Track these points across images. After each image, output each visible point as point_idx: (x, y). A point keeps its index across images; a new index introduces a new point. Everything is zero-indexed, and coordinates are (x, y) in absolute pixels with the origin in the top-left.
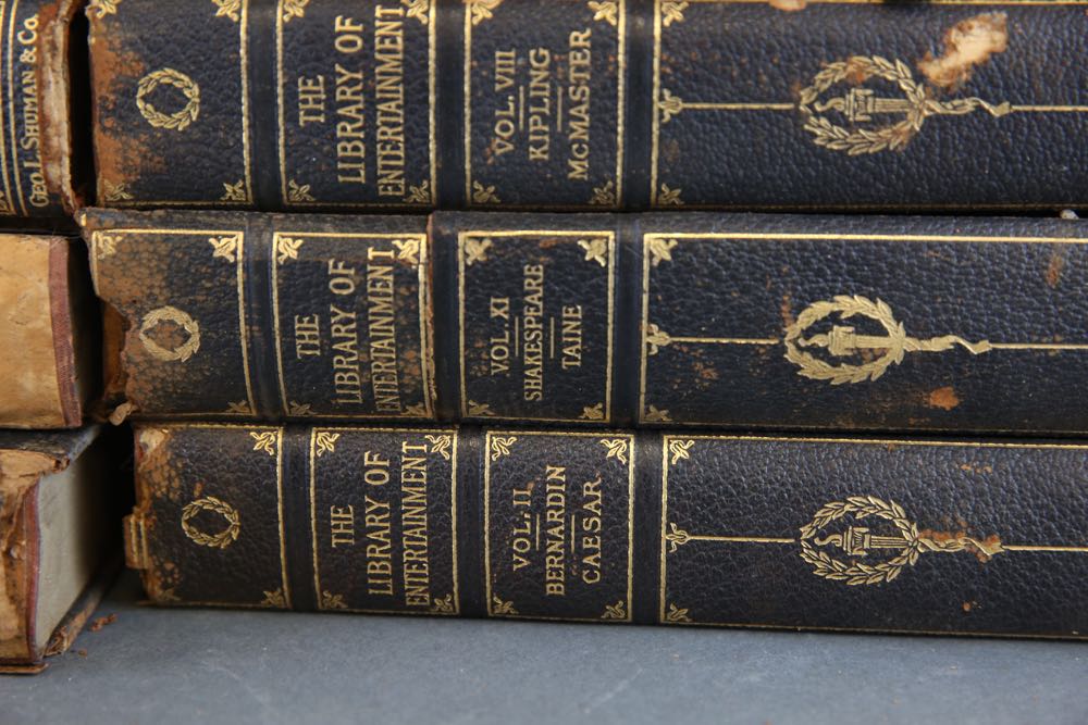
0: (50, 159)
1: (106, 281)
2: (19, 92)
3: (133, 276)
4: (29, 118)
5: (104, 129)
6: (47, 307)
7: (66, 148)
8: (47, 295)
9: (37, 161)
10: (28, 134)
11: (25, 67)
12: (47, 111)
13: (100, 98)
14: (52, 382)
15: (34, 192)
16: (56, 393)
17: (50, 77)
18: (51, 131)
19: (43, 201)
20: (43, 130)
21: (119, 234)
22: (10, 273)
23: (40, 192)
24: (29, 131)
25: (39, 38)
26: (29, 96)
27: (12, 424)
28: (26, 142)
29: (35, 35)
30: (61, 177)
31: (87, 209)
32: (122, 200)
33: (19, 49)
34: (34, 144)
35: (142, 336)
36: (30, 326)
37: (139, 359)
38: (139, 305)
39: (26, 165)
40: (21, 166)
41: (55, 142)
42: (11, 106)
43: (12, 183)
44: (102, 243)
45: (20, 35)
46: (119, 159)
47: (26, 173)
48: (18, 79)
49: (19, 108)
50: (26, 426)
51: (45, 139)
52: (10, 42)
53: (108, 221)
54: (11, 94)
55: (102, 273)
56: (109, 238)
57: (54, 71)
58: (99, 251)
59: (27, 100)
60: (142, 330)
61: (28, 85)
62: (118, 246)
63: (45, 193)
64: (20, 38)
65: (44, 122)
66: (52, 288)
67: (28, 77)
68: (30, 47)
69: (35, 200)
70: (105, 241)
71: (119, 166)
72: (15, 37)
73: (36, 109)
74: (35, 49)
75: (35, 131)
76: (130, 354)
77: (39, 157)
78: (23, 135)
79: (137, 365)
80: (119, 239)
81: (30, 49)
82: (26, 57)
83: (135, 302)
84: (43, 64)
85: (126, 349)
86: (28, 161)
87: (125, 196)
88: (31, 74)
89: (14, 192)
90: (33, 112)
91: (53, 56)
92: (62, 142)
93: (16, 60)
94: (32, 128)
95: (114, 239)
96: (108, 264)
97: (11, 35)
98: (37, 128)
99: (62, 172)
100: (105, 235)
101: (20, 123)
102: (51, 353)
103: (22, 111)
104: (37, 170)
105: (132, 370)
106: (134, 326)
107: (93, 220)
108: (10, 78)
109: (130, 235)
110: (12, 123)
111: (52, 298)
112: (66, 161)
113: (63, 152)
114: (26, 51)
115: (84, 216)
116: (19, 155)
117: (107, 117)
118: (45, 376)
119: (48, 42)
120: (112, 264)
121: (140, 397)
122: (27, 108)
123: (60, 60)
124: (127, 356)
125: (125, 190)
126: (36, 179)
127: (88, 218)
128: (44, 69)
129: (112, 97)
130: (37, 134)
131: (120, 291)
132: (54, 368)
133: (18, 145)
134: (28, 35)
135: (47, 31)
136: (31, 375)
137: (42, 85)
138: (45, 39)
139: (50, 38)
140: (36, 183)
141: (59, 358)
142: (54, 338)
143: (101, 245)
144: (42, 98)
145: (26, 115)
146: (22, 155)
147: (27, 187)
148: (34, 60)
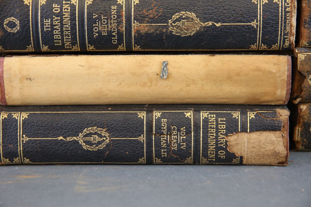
0: (291, 35)
1: (301, 66)
2: (285, 18)
3: (309, 65)
4: (288, 25)
5: (305, 28)
6: (287, 73)
7: (295, 33)
8: (287, 70)
9: (288, 36)
10: (287, 29)
11: (288, 12)
12: (292, 23)
13: (304, 20)
14: (284, 92)
15: (286, 44)
16: (285, 95)
17: (293, 14)
18: (292, 28)
19: (287, 46)
20: (291, 27)
21: (306, 54)
22: (277, 65)
23: (287, 44)
24: (287, 28)
25: (291, 5)
26: (288, 19)
27: (270, 104)
28: (286, 31)
29: (290, 4)
30: (293, 40)
31: (297, 48)
32: (306, 46)
33: (286, 8)
34: (288, 31)
35: (309, 80)
36: (281, 78)
37: (307, 86)
38: (309, 72)
39: (285, 37)
40: (284, 37)
41: (293, 31)
42: (283, 22)
43: (280, 42)
44: (301, 56)
45: (286, 4)
46: (308, 35)
47: (284, 39)
48: (285, 15)
49: (285, 23)
50: (273, 104)
51: (291, 30)
52: (283, 6)
53: (303, 51)
54: (283, 19)
55: (301, 64)
56: (303, 55)
57: (294, 13)
58: (300, 59)
59: (287, 20)
60: (309, 79)
61: (288, 17)
62: (305, 57)
63: (288, 44)
64: (286, 5)
65: (291, 26)
66: (288, 68)
67: (288, 15)
68: (289, 7)
69: (285, 46)
70: (302, 56)
71: (308, 37)
72: (285, 5)
73: (290, 23)
74: (290, 7)
75: (289, 28)
76: (305, 85)
77: (289, 35)
78: (285, 29)
79: (306, 88)
80: (306, 55)
81: (289, 8)
82: (287, 10)
83: (308, 71)
84: (292, 11)
85: (304, 83)
86: (286, 36)
87: (307, 45)
88: (289, 14)
89: (280, 44)
90: (289, 23)
91: (294, 9)
92: (294, 31)
93: (285, 10)
94: (288, 27)
95: (304, 56)
96: (302, 62)
97: (283, 4)
98: (290, 27)
99: (293, 39)
100: (302, 54)
101: (285, 26)
102: (286, 85)
103: (286, 23)
104: (288, 38)
105: (305, 89)
106: (307, 78)
107: (299, 51)
108: (283, 15)
109: (308, 54)
110: (283, 26)
111: (288, 71)
112: (295, 36)
113: (294, 34)
114: (288, 8)
115: (297, 50)
116: (284, 34)
117: (306, 24)
118: (283, 91)
119: (293, 6)
120: (304, 62)
121: (304, 96)
122: (287, 22)
123: (296, 10)
124: (304, 86)
125: (307, 43)
126: (287, 40)
127: (298, 50)
128: (292, 12)
129: (308, 19)
130: (289, 29)
131: (305, 69)
132: (286, 89)
133: (284, 32)
134: (288, 4)
135: (293, 3)
136: (279, 90)
137: (292, 17)
138: (292, 5)
139: (294, 4)
140: (286, 41)
141: (287, 86)
142: (287, 81)
143: (301, 57)
144: (291, 20)
145: (287, 24)
146: (285, 34)
147: (284, 42)
148: (290, 10)
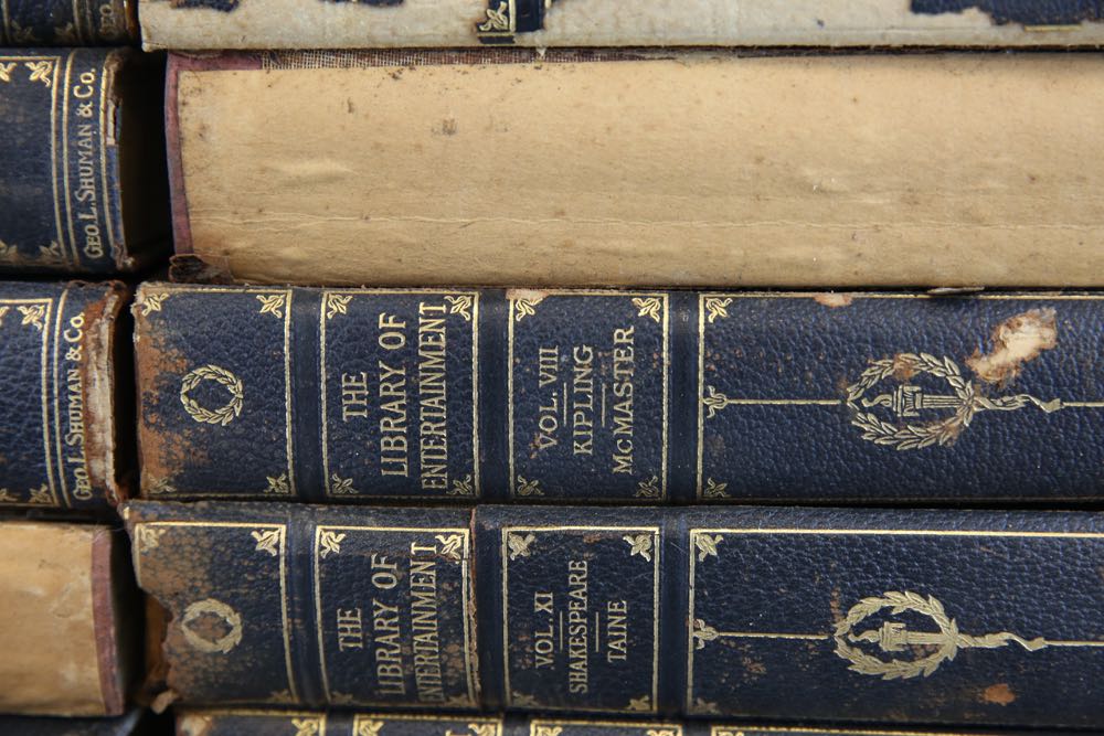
0: (94, 455)
1: (148, 574)
2: (64, 389)
3: (176, 569)
4: (74, 415)
5: (148, 425)
6: (89, 600)
7: (110, 443)
8: (90, 589)
9: (81, 456)
10: (72, 431)
11: (70, 365)
12: (91, 408)
13: (145, 394)
14: (93, 672)
15: (78, 487)
16: (98, 684)
17: (95, 374)
18: (95, 427)
19: (86, 495)
20: (88, 426)
21: (162, 527)
22: (54, 566)
23: (83, 487)
24: (73, 427)
25: (85, 336)
26: (74, 393)
27: (53, 712)
28: (70, 438)
29: (81, 333)
30: (104, 472)
31: (131, 502)
32: (165, 492)
33: (65, 348)
34: (79, 440)
35: (184, 628)
36: (72, 618)
37: (181, 650)
38: (181, 597)
39: (70, 460)
40: (65, 461)
41: (99, 438)
42: (56, 403)
43: (56, 478)
44: (145, 535)
45: (66, 333)
46: (162, 454)
47: (69, 468)
48: (63, 377)
49: (64, 405)
50: (67, 713)
51: (90, 436)
52: (56, 340)
53: (152, 514)
54: (56, 392)
55: (145, 566)
56: (152, 531)
57: (98, 368)
58: (142, 544)
59: (71, 398)
60: (184, 622)
61: (73, 382)
62: (161, 539)
63: (88, 487)
64: (66, 336)
65: (89, 418)
66: (95, 582)
67: (74, 374)
68: (75, 345)
69: (79, 494)
70: (149, 533)
71: (163, 460)
72: (61, 335)
73: (81, 407)
74: (80, 348)
75: (80, 428)
76: (172, 645)
77: (83, 453)
78: (68, 431)
79: (179, 656)
80: (162, 532)
81: (76, 348)
82: (71, 355)
83: (177, 594)
84: (88, 362)
85: (168, 639)
86: (71, 457)
87: (168, 489)
88: (77, 372)
89: (58, 486)
90: (79, 409)
91: (99, 354)
92: (106, 438)
93: (61, 358)
94: (76, 425)
95: (157, 532)
96: (150, 557)
97: (57, 333)
98: (82, 424)
99: (106, 467)
100: (149, 527)
101: (64, 420)
102: (92, 645)
103: (67, 409)
104: (81, 465)
105: (173, 661)
106: (176, 618)
107: (136, 513)
108: (55, 376)
109: (172, 528)
110: (57, 420)
111: (94, 590)
112: (110, 456)
113: (106, 448)
114: (71, 349)
115: (127, 509)
116: (63, 451)
117: (152, 412)
118: (86, 667)
119: (93, 340)
120: (155, 556)
121: (182, 687)
122: (71, 405)
123: (105, 357)
124: (169, 647)
125: (169, 484)
126: (80, 474)
127: (131, 511)
128: (89, 367)
129: (156, 393)
130: (81, 431)
131: (162, 584)
132: (95, 660)
133: (63, 442)
134: (74, 334)
135: (93, 329)
136: (72, 666)
137: (87, 383)
138: (90, 337)
139: (96, 336)
140: (80, 477)
141: (101, 649)
142: (97, 631)
143: (144, 538)
144: (86, 395)
145: (71, 412)
146: (67, 451)
147: (71, 482)
148: (80, 358)
